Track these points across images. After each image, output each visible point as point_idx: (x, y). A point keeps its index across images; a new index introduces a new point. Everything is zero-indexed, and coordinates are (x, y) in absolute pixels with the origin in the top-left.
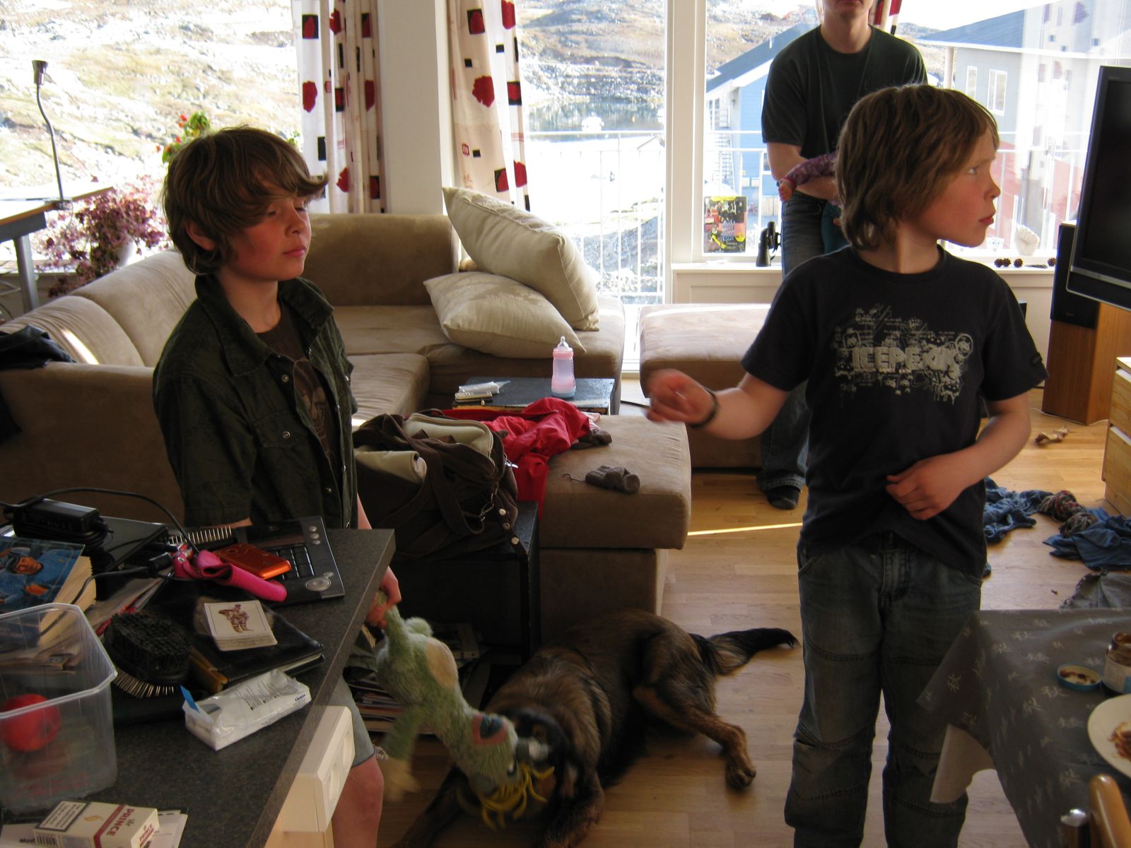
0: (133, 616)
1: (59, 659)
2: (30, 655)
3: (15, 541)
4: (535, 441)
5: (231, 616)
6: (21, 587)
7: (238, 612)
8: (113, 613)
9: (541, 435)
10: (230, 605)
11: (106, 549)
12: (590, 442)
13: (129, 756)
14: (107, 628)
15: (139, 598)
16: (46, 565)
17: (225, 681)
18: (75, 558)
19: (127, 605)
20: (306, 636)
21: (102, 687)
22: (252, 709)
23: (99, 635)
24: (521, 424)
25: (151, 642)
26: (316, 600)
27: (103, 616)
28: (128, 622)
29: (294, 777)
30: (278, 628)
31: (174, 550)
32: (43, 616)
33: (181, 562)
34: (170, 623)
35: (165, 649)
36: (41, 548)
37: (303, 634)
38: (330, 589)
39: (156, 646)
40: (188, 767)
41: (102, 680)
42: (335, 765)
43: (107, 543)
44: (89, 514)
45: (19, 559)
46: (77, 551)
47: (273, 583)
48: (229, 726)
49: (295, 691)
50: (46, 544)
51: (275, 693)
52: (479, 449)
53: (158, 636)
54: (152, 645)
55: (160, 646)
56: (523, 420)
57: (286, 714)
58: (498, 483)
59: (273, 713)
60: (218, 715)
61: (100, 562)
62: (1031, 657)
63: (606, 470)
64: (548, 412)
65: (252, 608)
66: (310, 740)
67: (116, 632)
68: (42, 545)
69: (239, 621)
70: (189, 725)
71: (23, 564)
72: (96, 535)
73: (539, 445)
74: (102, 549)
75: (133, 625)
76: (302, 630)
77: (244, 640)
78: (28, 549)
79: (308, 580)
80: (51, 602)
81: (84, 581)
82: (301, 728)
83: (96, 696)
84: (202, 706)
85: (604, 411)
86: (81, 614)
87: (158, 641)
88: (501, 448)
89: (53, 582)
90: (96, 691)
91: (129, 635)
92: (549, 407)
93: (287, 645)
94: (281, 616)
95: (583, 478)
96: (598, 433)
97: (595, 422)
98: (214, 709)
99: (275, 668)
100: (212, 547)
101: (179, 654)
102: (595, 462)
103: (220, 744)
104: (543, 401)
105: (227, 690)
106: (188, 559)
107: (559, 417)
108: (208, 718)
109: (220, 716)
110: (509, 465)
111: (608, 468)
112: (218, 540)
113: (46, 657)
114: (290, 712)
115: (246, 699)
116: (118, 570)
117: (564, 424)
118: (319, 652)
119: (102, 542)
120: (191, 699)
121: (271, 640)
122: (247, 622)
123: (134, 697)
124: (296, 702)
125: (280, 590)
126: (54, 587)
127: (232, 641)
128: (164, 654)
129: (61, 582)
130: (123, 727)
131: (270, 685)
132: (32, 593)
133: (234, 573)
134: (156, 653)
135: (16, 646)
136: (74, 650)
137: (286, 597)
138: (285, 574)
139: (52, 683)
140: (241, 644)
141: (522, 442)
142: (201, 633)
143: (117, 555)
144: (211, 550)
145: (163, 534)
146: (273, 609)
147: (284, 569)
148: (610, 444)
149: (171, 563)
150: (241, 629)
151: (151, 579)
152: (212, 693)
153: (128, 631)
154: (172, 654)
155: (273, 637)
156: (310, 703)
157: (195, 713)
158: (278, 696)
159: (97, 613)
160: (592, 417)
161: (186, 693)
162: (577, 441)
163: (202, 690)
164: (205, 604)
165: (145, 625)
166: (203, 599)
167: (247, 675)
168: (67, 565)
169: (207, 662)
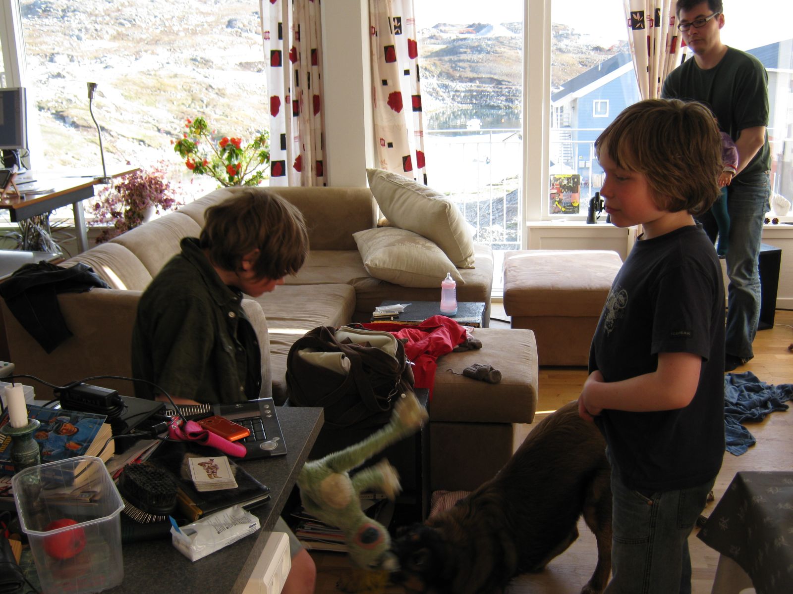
0: (138, 466)
1: (87, 495)
2: (67, 491)
3: (60, 412)
4: (428, 346)
5: (207, 467)
6: (63, 444)
7: (211, 464)
8: (125, 463)
9: (432, 342)
10: (206, 460)
11: (123, 418)
12: (467, 347)
13: (133, 564)
14: (120, 475)
15: (145, 453)
16: (80, 429)
17: (201, 513)
18: (100, 424)
19: (136, 458)
20: (259, 482)
21: (114, 514)
22: (219, 533)
23: (114, 479)
24: (418, 334)
25: (151, 484)
26: (266, 456)
27: (117, 466)
28: (136, 470)
29: (247, 582)
30: (240, 477)
31: (169, 420)
32: (77, 464)
33: (174, 429)
34: (164, 471)
35: (160, 490)
36: (77, 417)
37: (256, 480)
38: (277, 449)
39: (153, 487)
40: (173, 573)
41: (115, 510)
42: (276, 575)
43: (124, 414)
44: (111, 394)
45: (63, 424)
46: (102, 420)
47: (238, 444)
48: (202, 545)
49: (249, 521)
50: (81, 415)
51: (235, 522)
52: (387, 352)
53: (156, 480)
54: (150, 487)
55: (156, 487)
56: (419, 331)
57: (242, 537)
58: (400, 376)
59: (233, 536)
60: (195, 537)
61: (118, 427)
62: (780, 506)
63: (477, 367)
64: (438, 326)
65: (221, 462)
66: (259, 556)
67: (127, 477)
68: (79, 415)
69: (212, 470)
70: (175, 543)
71: (65, 428)
72: (115, 409)
73: (430, 349)
74: (120, 418)
75: (138, 472)
76: (255, 478)
77: (215, 484)
78: (69, 418)
79: (262, 443)
80: (83, 455)
81: (106, 440)
82: (252, 547)
83: (110, 521)
84: (183, 530)
85: (477, 325)
86: (102, 464)
87: (155, 484)
88: (403, 351)
89: (84, 441)
90: (109, 518)
91: (135, 478)
92: (438, 322)
93: (244, 488)
94: (242, 468)
95: (461, 372)
96: (472, 341)
97: (470, 333)
98: (192, 533)
99: (236, 504)
100: (196, 418)
101: (169, 493)
102: (470, 361)
103: (196, 557)
104: (434, 318)
105: (201, 519)
106: (179, 426)
107: (445, 329)
108: (188, 539)
109: (196, 537)
110: (409, 363)
111: (479, 365)
112: (200, 414)
113: (78, 493)
114: (245, 536)
115: (215, 526)
116: (130, 433)
117: (448, 334)
118: (268, 494)
119: (120, 414)
120: (176, 525)
121: (234, 484)
122: (217, 471)
123: (138, 523)
124: (249, 529)
125: (242, 449)
126: (85, 444)
127: (206, 485)
128: (159, 493)
129: (90, 441)
130: (128, 544)
131: (232, 516)
132: (70, 449)
133: (210, 437)
134: (154, 492)
135: (58, 485)
136: (98, 489)
137: (246, 454)
138: (246, 438)
139: (82, 511)
140: (213, 487)
141: (418, 346)
142: (186, 478)
143: (130, 423)
144: (195, 421)
145: (163, 409)
146: (236, 462)
147: (246, 434)
148: (481, 349)
149: (167, 429)
150: (213, 477)
151: (152, 440)
152: (191, 521)
153: (134, 476)
154: (164, 493)
155: (235, 482)
156: (260, 530)
157: (179, 534)
158: (237, 524)
159: (115, 463)
160: (468, 329)
161: (173, 521)
162: (457, 346)
163: (184, 519)
164: (189, 458)
165: (147, 473)
166: (188, 454)
167: (216, 509)
168: (95, 429)
169: (188, 498)
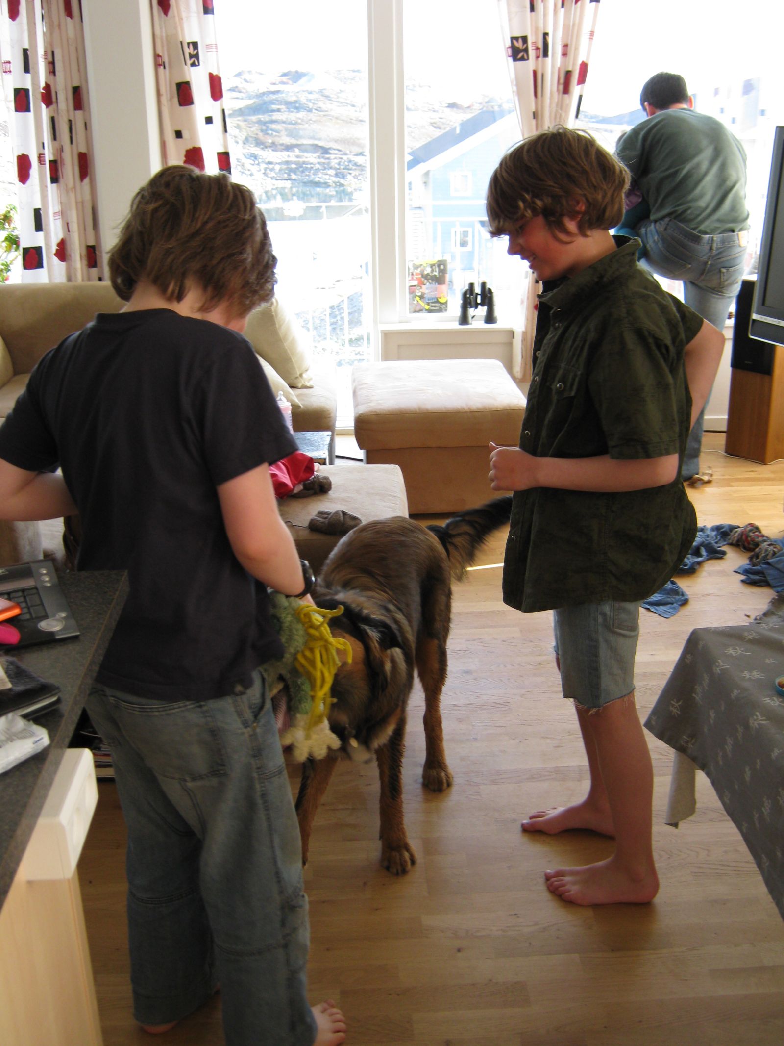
12: (312, 490)
20: (42, 678)
26: (49, 641)
29: (35, 823)
30: (13, 672)
37: (38, 676)
38: (63, 629)
42: (78, 808)
47: (6, 626)
49: (32, 734)
51: (11, 737)
57: (24, 758)
59: (9, 758)
62: (747, 675)
66: (51, 784)
76: (37, 673)
79: (39, 622)
82: (40, 772)
85: (323, 462)
93: (20, 688)
94: (14, 660)
95: (306, 524)
96: (320, 478)
99: (10, 712)
102: (315, 509)
111: (330, 514)
114: (28, 756)
117: (285, 469)
118: (58, 692)
121: (4, 684)
124: (33, 746)
125: (13, 634)
131: (5, 728)
137: (20, 640)
138: (17, 617)
146: (7, 652)
147: (16, 612)
148: (330, 492)
155: (7, 680)
156: (49, 746)
158: (14, 740)
162: (302, 489)
